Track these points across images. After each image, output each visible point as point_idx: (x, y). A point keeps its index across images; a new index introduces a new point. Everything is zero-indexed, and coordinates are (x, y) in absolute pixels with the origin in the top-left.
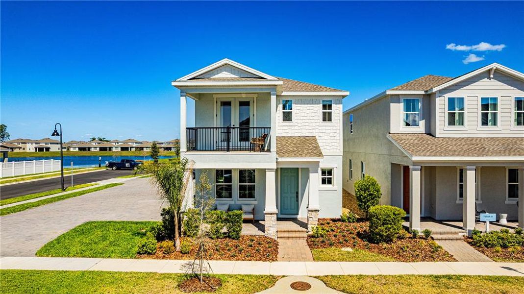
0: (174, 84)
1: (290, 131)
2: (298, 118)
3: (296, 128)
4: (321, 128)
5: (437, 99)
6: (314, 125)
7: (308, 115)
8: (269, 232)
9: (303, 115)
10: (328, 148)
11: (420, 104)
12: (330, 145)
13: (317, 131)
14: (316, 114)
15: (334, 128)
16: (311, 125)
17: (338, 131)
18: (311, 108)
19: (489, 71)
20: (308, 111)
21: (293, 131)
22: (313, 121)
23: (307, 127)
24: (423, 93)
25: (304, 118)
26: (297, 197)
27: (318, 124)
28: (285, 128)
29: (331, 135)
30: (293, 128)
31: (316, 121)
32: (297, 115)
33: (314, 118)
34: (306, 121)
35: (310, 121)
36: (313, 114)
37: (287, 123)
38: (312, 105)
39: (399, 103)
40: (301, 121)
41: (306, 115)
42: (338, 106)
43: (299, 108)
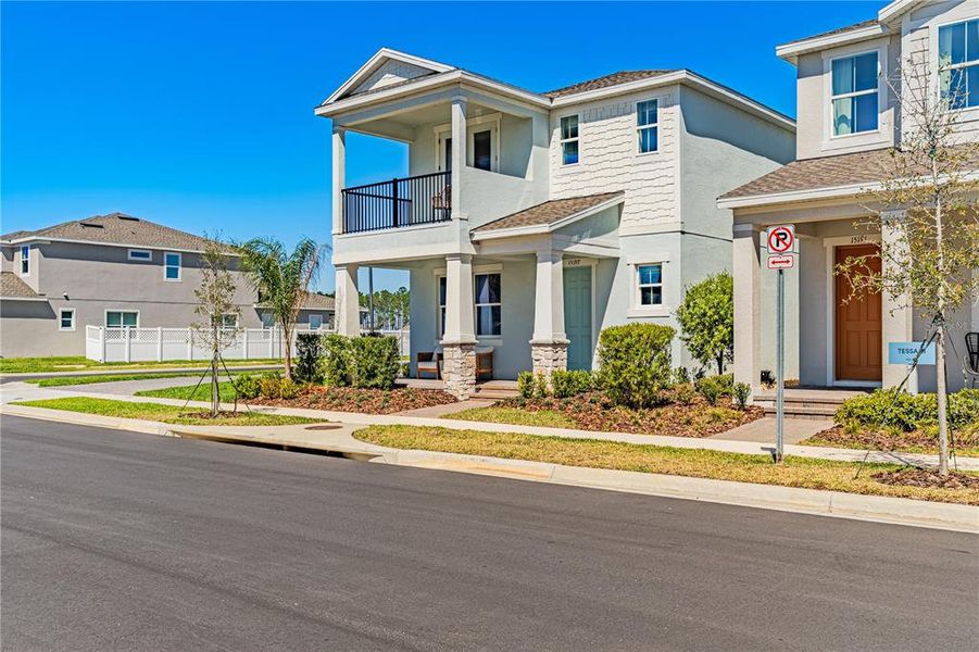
0: (318, 112)
1: (575, 185)
2: (591, 152)
3: (587, 176)
4: (633, 169)
6: (620, 164)
7: (611, 142)
9: (599, 144)
10: (650, 215)
11: (879, 63)
12: (654, 207)
13: (627, 177)
14: (625, 138)
15: (663, 165)
16: (615, 164)
17: (670, 173)
18: (616, 126)
20: (608, 135)
21: (580, 185)
22: (618, 156)
23: (608, 173)
25: (603, 151)
27: (628, 161)
28: (566, 179)
29: (656, 183)
30: (580, 177)
31: (625, 154)
32: (588, 146)
33: (622, 148)
34: (605, 158)
35: (612, 157)
36: (619, 140)
37: (571, 168)
38: (617, 119)
39: (820, 72)
40: (596, 160)
41: (606, 143)
42: (670, 110)
43: (590, 130)
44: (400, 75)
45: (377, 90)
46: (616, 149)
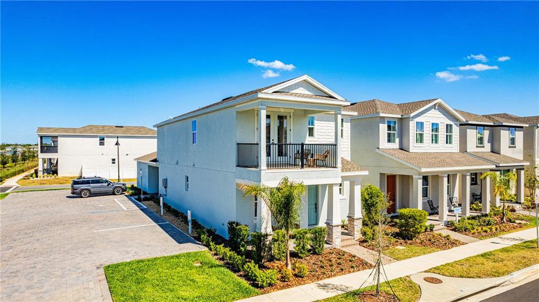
2: (319, 133)
5: (411, 122)
6: (330, 140)
7: (326, 131)
8: (336, 243)
9: (322, 131)
11: (396, 125)
14: (332, 131)
15: (345, 143)
16: (328, 140)
17: (347, 147)
18: (329, 125)
19: (435, 105)
20: (326, 128)
22: (329, 137)
24: (400, 117)
25: (324, 134)
26: (316, 208)
32: (318, 131)
33: (330, 134)
34: (325, 137)
35: (327, 137)
37: (312, 139)
38: (329, 122)
39: (384, 123)
40: (321, 137)
41: (324, 131)
42: (347, 124)
43: (319, 124)
44: (309, 91)
45: (296, 95)
46: (328, 134)
